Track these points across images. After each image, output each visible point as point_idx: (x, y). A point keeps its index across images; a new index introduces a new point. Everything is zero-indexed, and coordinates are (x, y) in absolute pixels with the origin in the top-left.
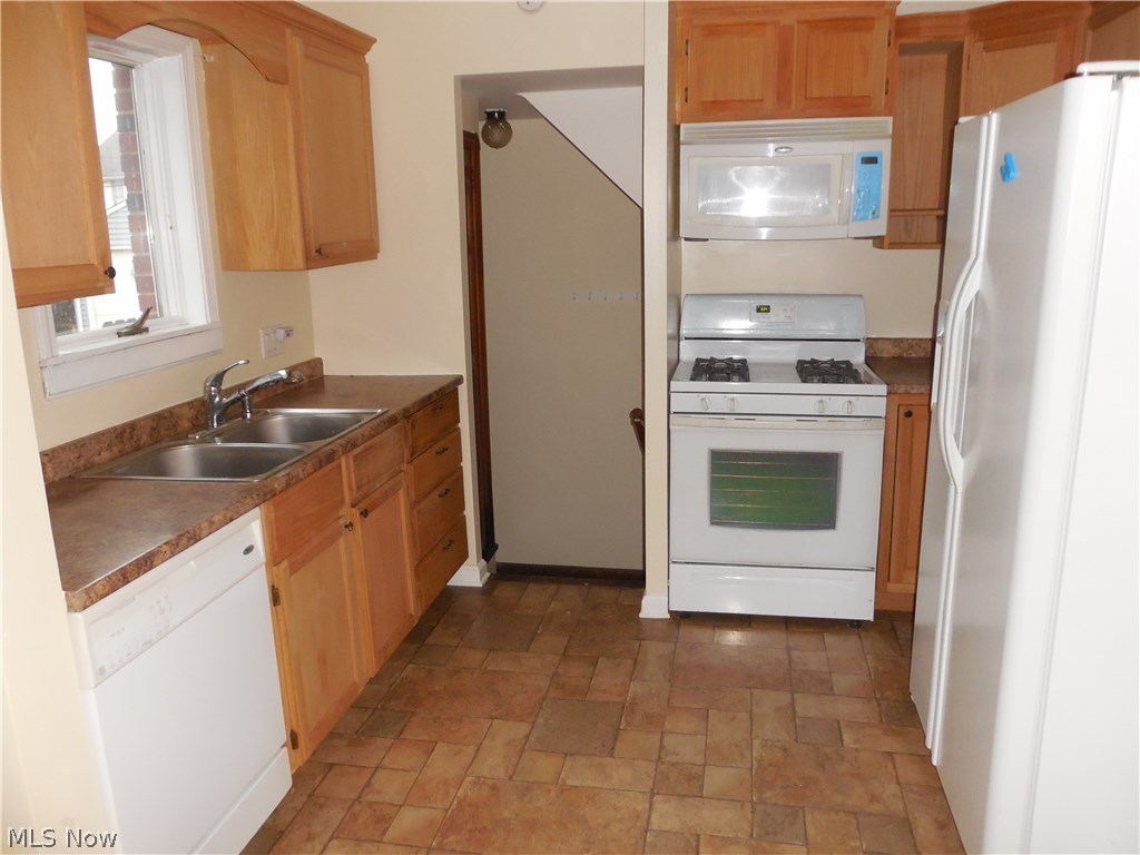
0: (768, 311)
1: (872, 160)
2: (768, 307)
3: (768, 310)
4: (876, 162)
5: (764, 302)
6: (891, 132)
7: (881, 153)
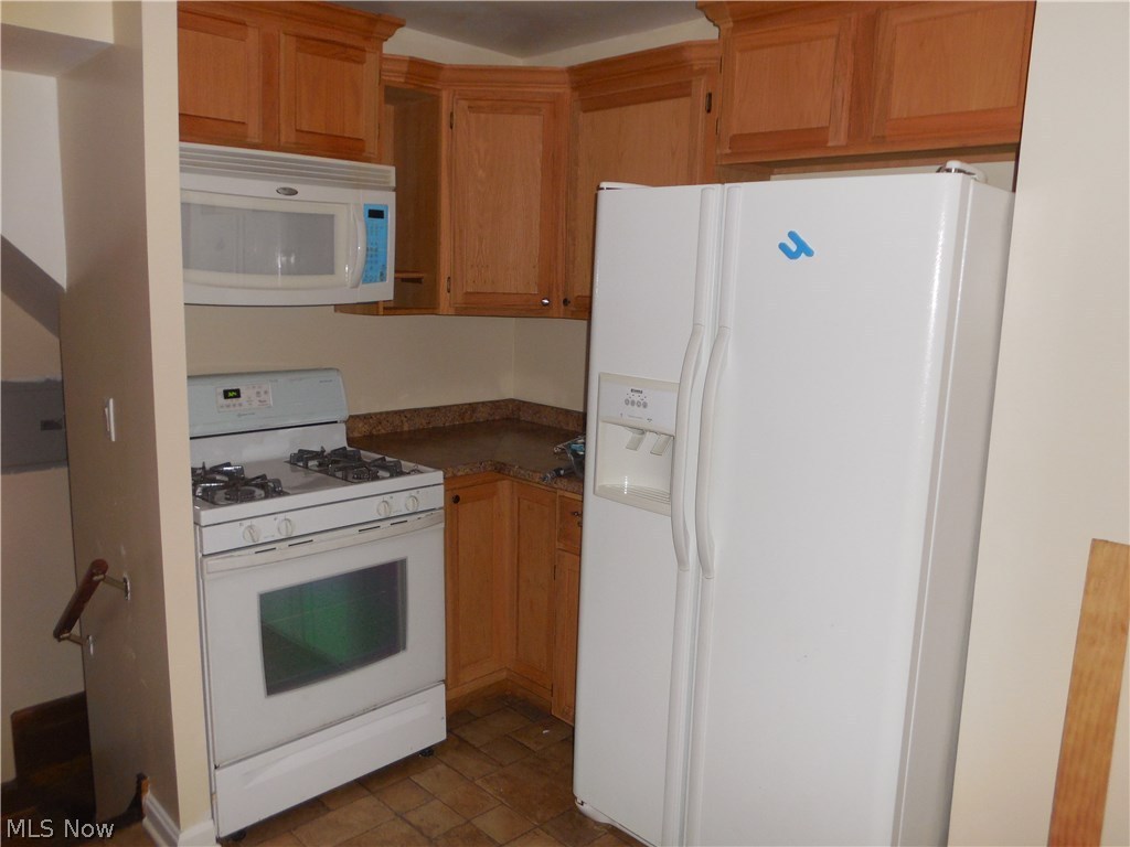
0: (238, 396)
1: (376, 214)
2: (238, 391)
3: (237, 394)
4: (382, 217)
5: (231, 384)
6: (393, 184)
7: (386, 206)
